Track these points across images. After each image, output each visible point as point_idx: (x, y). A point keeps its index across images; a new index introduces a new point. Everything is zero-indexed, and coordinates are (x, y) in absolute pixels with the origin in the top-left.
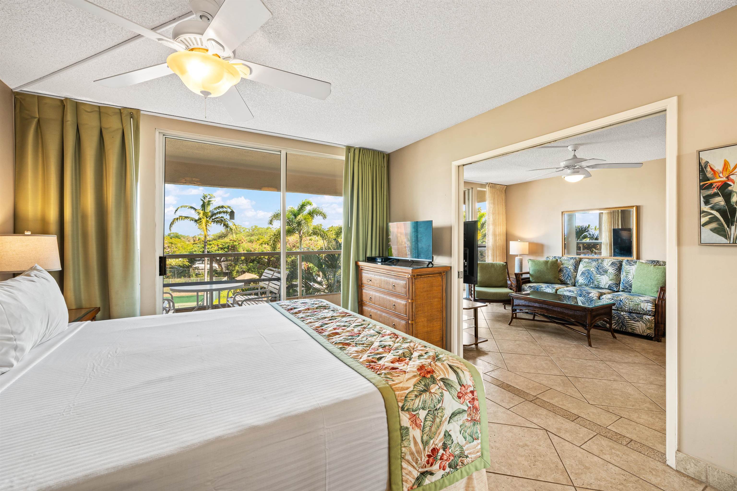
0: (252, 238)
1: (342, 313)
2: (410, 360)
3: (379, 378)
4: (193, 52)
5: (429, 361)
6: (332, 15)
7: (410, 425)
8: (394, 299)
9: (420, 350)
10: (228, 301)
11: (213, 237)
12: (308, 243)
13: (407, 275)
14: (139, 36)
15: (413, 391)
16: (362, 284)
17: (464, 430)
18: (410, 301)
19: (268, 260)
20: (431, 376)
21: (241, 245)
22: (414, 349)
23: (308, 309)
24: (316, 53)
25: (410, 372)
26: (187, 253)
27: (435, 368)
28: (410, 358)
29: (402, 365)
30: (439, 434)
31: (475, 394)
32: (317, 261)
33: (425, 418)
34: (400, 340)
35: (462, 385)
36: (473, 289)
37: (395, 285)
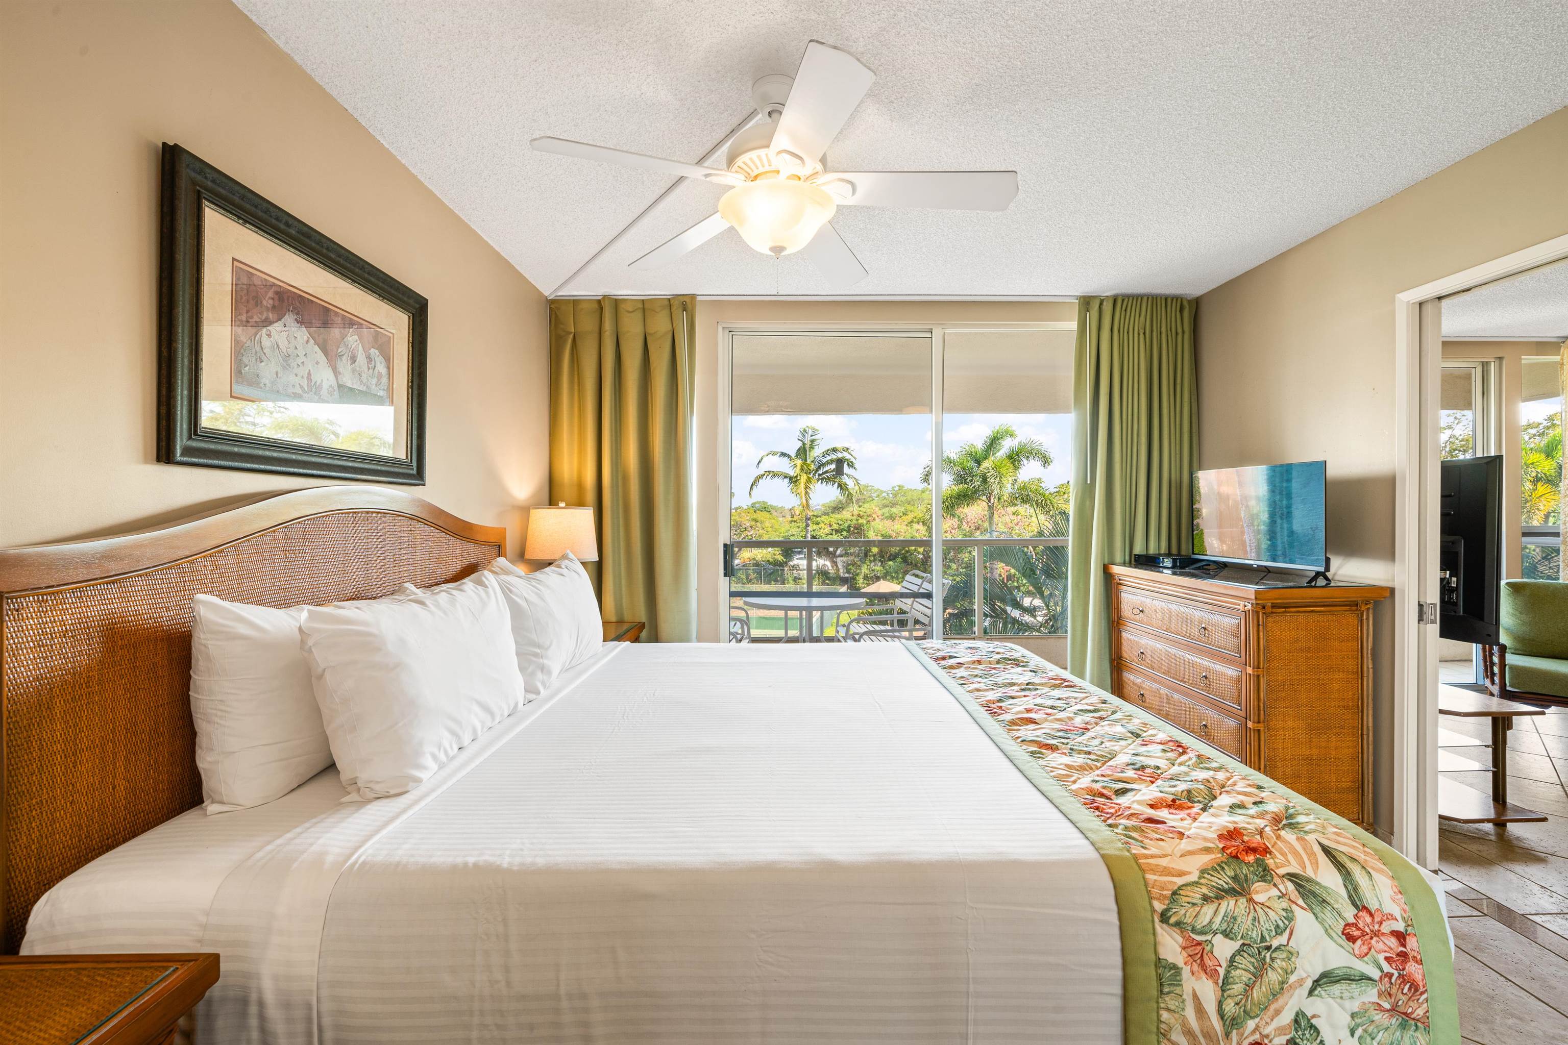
0: (894, 510)
1: (1053, 679)
2: (1204, 810)
3: (1110, 833)
4: (758, 182)
5: (1261, 823)
6: (1015, 23)
7: (1185, 964)
8: (1206, 662)
9: (1239, 793)
10: (838, 632)
11: (823, 509)
12: (1008, 520)
13: (1242, 603)
14: (681, 179)
15: (1196, 884)
16: (1119, 617)
17: (1365, 1031)
18: (1250, 670)
19: (924, 555)
20: (1257, 860)
21: (873, 523)
22: (1223, 787)
23: (979, 662)
24: (989, 113)
25: (1194, 838)
26: (781, 539)
27: (1275, 843)
28: (1206, 805)
29: (1179, 817)
30: (1278, 1012)
31: (1411, 943)
32: (1021, 561)
33: (1232, 960)
34: (1190, 759)
35: (1361, 907)
36: (1496, 659)
37: (1209, 628)
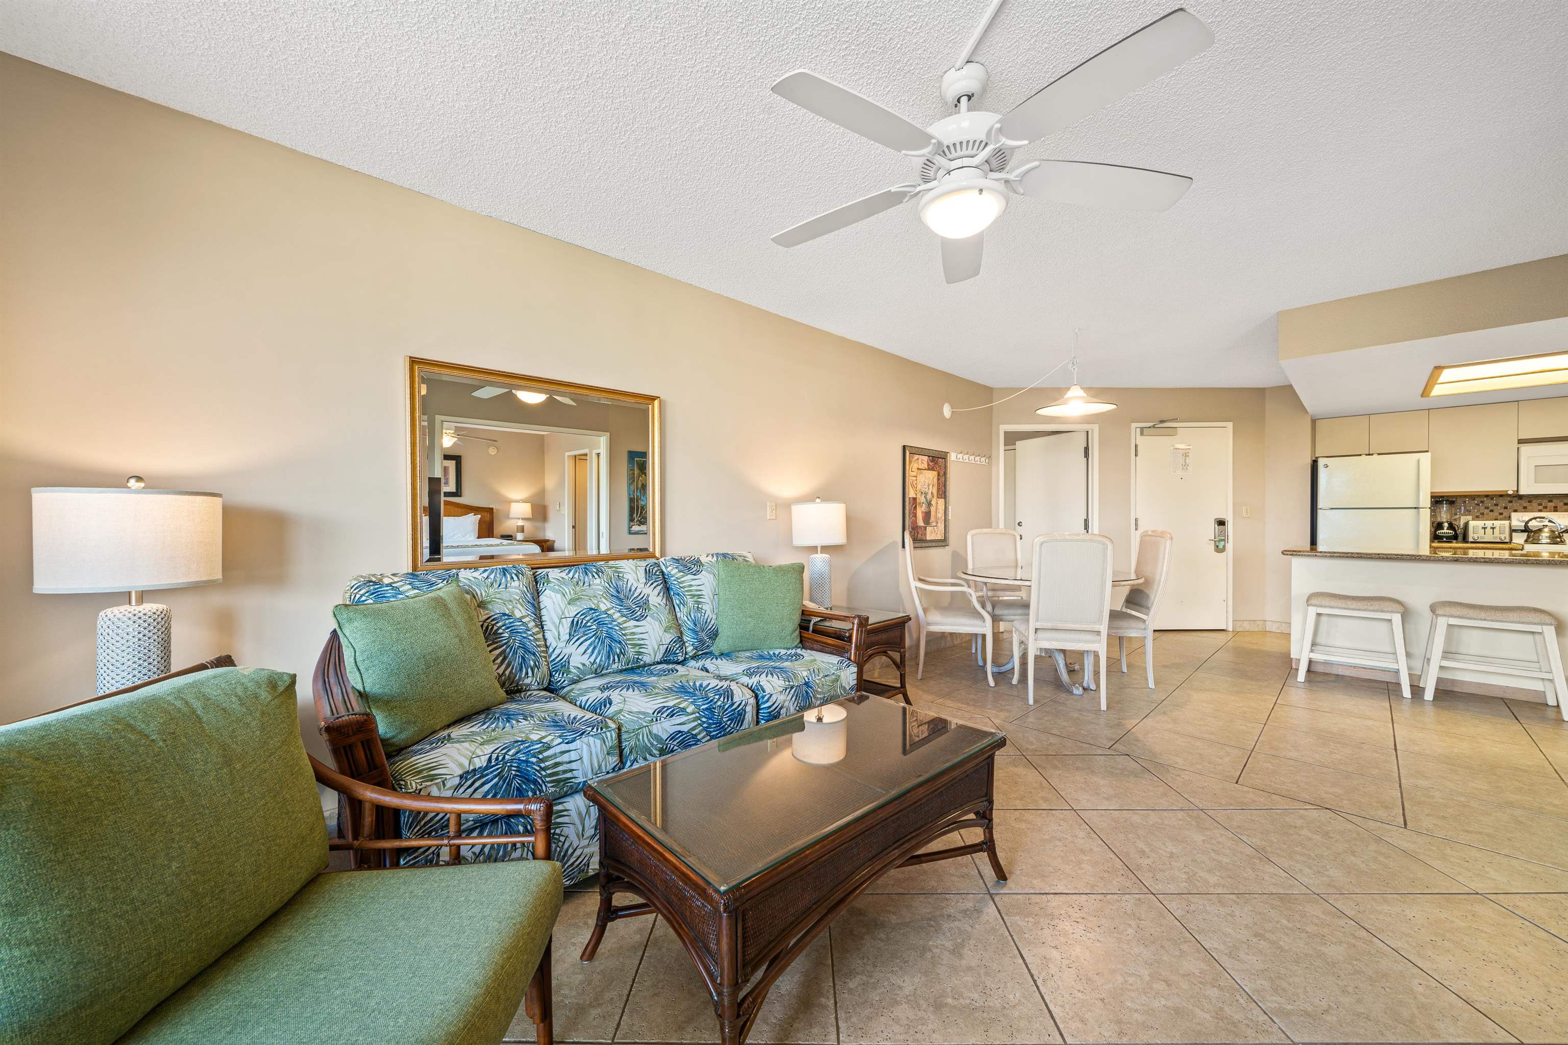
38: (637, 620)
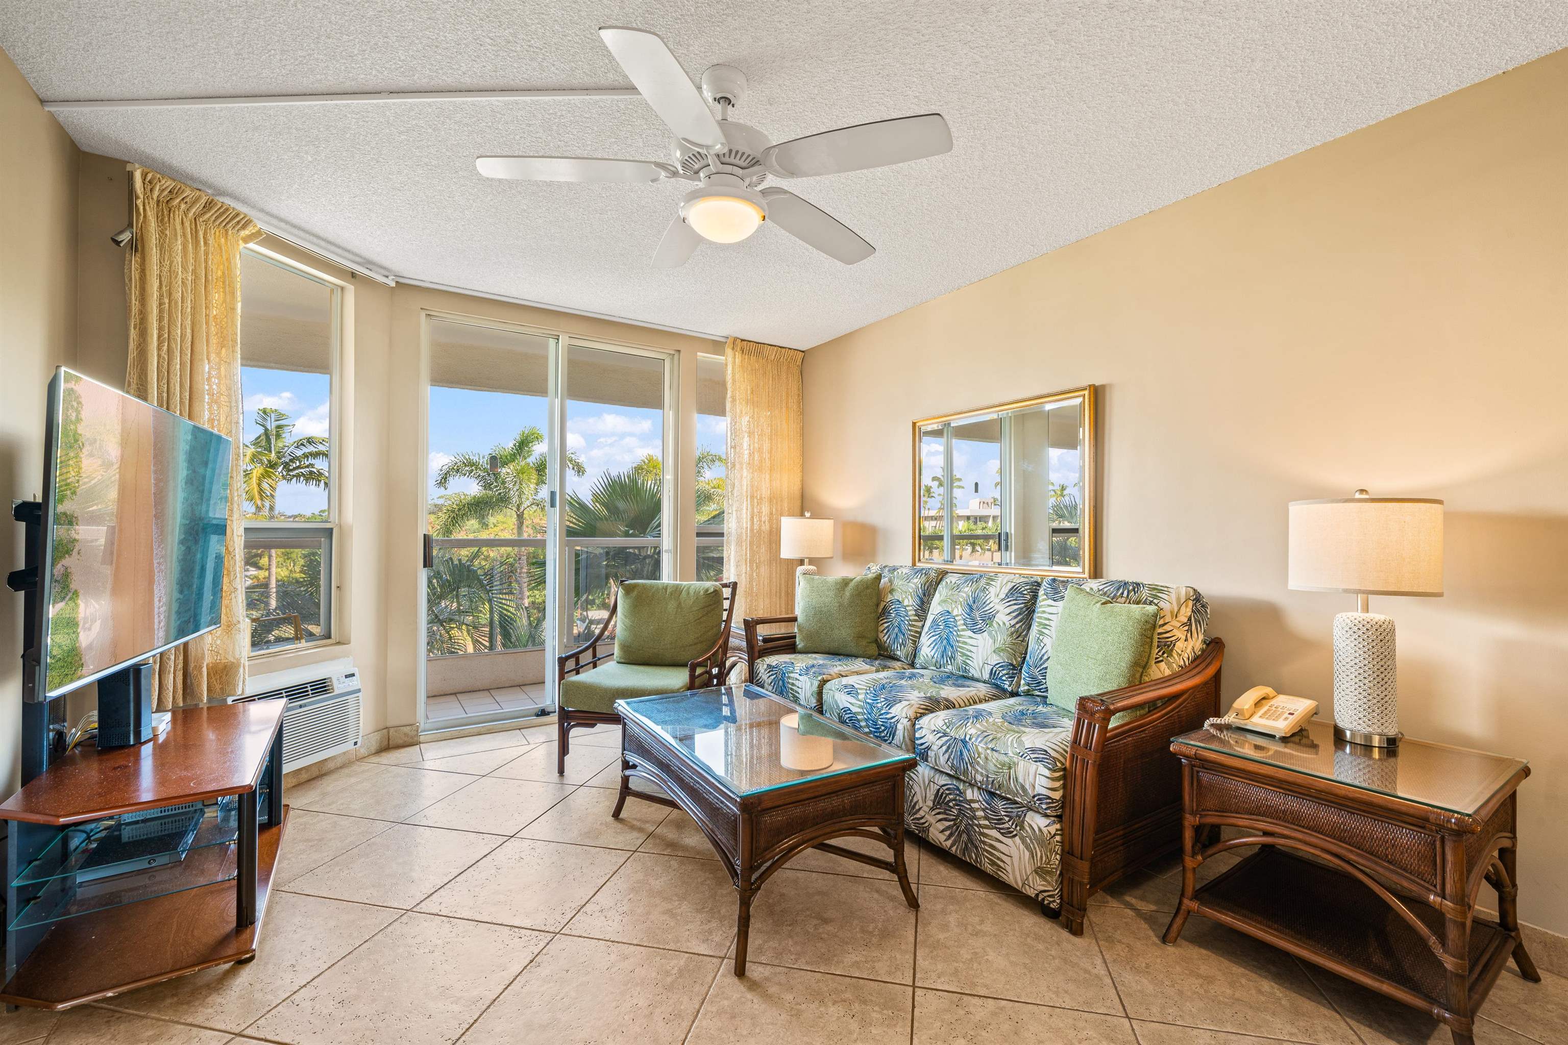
38: (974, 632)
